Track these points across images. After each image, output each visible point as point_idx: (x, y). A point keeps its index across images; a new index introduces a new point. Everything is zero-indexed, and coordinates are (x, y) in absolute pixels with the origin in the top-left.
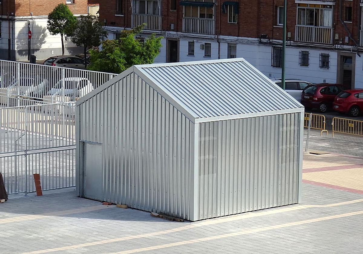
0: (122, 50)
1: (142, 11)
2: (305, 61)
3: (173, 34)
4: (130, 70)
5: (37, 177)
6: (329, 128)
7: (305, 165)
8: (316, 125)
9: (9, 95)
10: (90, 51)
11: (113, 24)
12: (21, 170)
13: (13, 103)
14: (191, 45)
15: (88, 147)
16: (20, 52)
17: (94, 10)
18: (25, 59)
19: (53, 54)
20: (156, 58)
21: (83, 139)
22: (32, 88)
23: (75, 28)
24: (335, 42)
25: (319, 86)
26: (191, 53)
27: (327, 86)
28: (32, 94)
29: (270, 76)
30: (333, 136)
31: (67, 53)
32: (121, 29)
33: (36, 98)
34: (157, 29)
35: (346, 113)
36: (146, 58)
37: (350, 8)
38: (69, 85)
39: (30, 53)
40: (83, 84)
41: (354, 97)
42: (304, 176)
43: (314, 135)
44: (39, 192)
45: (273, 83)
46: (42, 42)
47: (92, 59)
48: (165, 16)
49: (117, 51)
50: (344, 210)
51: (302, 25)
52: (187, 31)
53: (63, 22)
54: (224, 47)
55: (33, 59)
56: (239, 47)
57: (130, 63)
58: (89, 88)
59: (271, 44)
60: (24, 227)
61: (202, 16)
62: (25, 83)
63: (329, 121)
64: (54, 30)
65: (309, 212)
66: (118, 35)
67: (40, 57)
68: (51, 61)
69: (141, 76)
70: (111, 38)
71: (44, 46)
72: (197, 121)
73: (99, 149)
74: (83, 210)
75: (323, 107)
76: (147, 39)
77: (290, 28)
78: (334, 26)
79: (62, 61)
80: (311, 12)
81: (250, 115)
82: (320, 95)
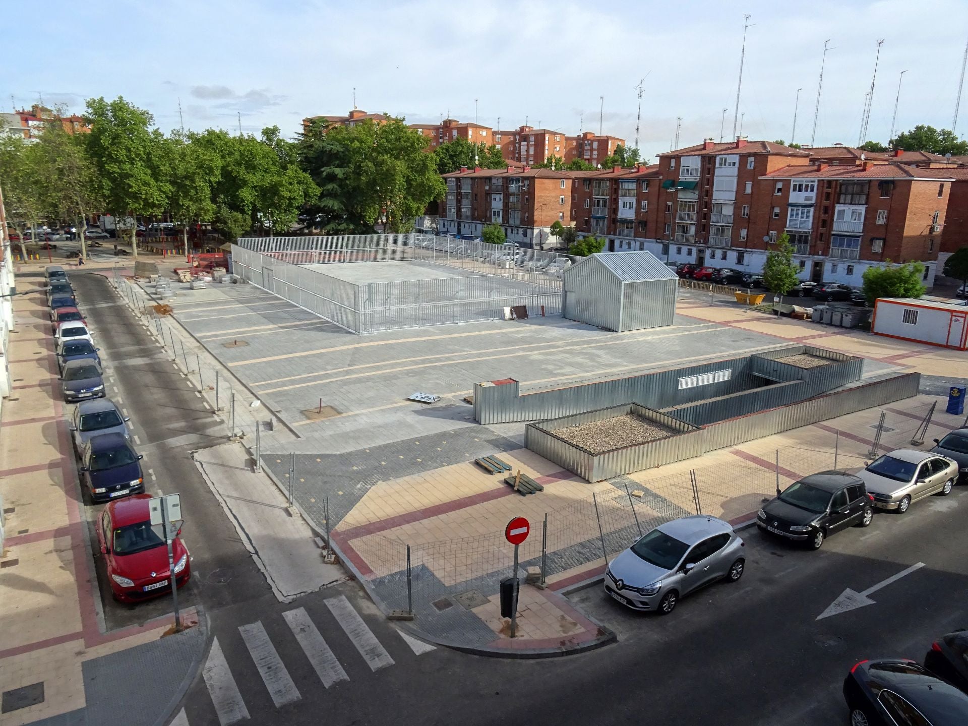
0: (586, 245)
1: (597, 224)
2: (679, 251)
3: (612, 237)
4: (590, 256)
5: (543, 307)
6: (690, 286)
7: (677, 305)
8: (683, 285)
9: (530, 266)
10: (571, 244)
11: (582, 231)
12: (535, 303)
13: (532, 270)
14: (621, 242)
15: (568, 293)
16: (536, 244)
17: (573, 224)
18: (538, 248)
19: (552, 246)
20: (603, 249)
21: (566, 289)
22: (541, 263)
23: (563, 233)
24: (696, 242)
25: (686, 265)
26: (621, 246)
27: (690, 265)
28: (541, 266)
29: (660, 259)
30: (692, 291)
31: (559, 245)
32: (586, 234)
33: (543, 267)
34: (604, 233)
35: (699, 279)
36: (598, 248)
37: (704, 225)
38: (560, 262)
39: (540, 244)
40: (567, 261)
41: (704, 271)
42: (677, 311)
43: (682, 290)
44: (543, 315)
45: (662, 263)
46: (547, 239)
47: (572, 249)
48: (609, 228)
49: (584, 245)
50: (696, 329)
51: (678, 233)
52: (619, 235)
53: (558, 230)
54: (638, 244)
55: (542, 249)
56: (646, 244)
57: (590, 252)
58: (569, 263)
59: (662, 242)
60: (535, 332)
61: (627, 228)
62: (539, 260)
63: (690, 283)
64: (553, 234)
65: (679, 329)
66: (585, 237)
67: (545, 247)
68: (551, 249)
69: (595, 258)
70: (581, 238)
71: (547, 242)
72: (623, 283)
73: (573, 294)
74: (565, 324)
75: (687, 276)
76: (599, 239)
77: (673, 235)
78: (696, 234)
79: (556, 249)
80: (683, 227)
81: (650, 280)
82: (686, 270)
